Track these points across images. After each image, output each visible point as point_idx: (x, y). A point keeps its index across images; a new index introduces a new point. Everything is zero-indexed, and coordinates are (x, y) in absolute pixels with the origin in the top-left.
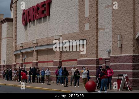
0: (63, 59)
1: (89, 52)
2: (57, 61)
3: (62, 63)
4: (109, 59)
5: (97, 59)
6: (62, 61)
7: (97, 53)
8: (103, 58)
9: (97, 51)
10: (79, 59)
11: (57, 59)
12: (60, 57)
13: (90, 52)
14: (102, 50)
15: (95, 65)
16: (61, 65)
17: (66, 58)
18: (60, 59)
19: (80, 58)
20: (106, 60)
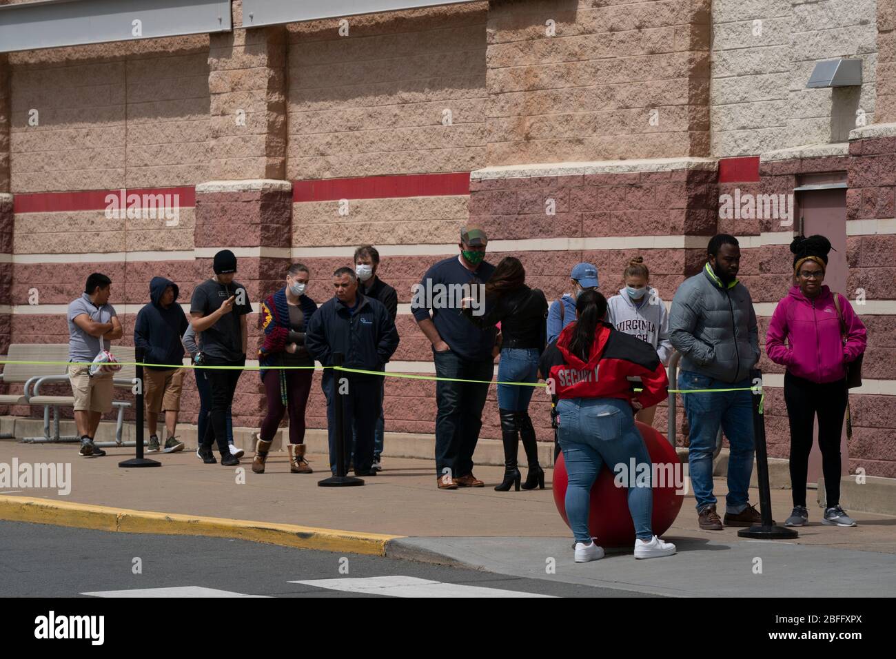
0: (302, 166)
1: (609, 94)
2: (233, 197)
3: (289, 222)
4: (840, 174)
5: (695, 176)
6: (291, 195)
7: (701, 96)
8: (767, 155)
9: (701, 73)
10: (491, 171)
11: (238, 173)
12: (270, 151)
13: (622, 94)
14: (754, 61)
15: (679, 242)
16: (288, 244)
17: (343, 164)
18: (271, 172)
19: (501, 159)
20: (801, 178)
